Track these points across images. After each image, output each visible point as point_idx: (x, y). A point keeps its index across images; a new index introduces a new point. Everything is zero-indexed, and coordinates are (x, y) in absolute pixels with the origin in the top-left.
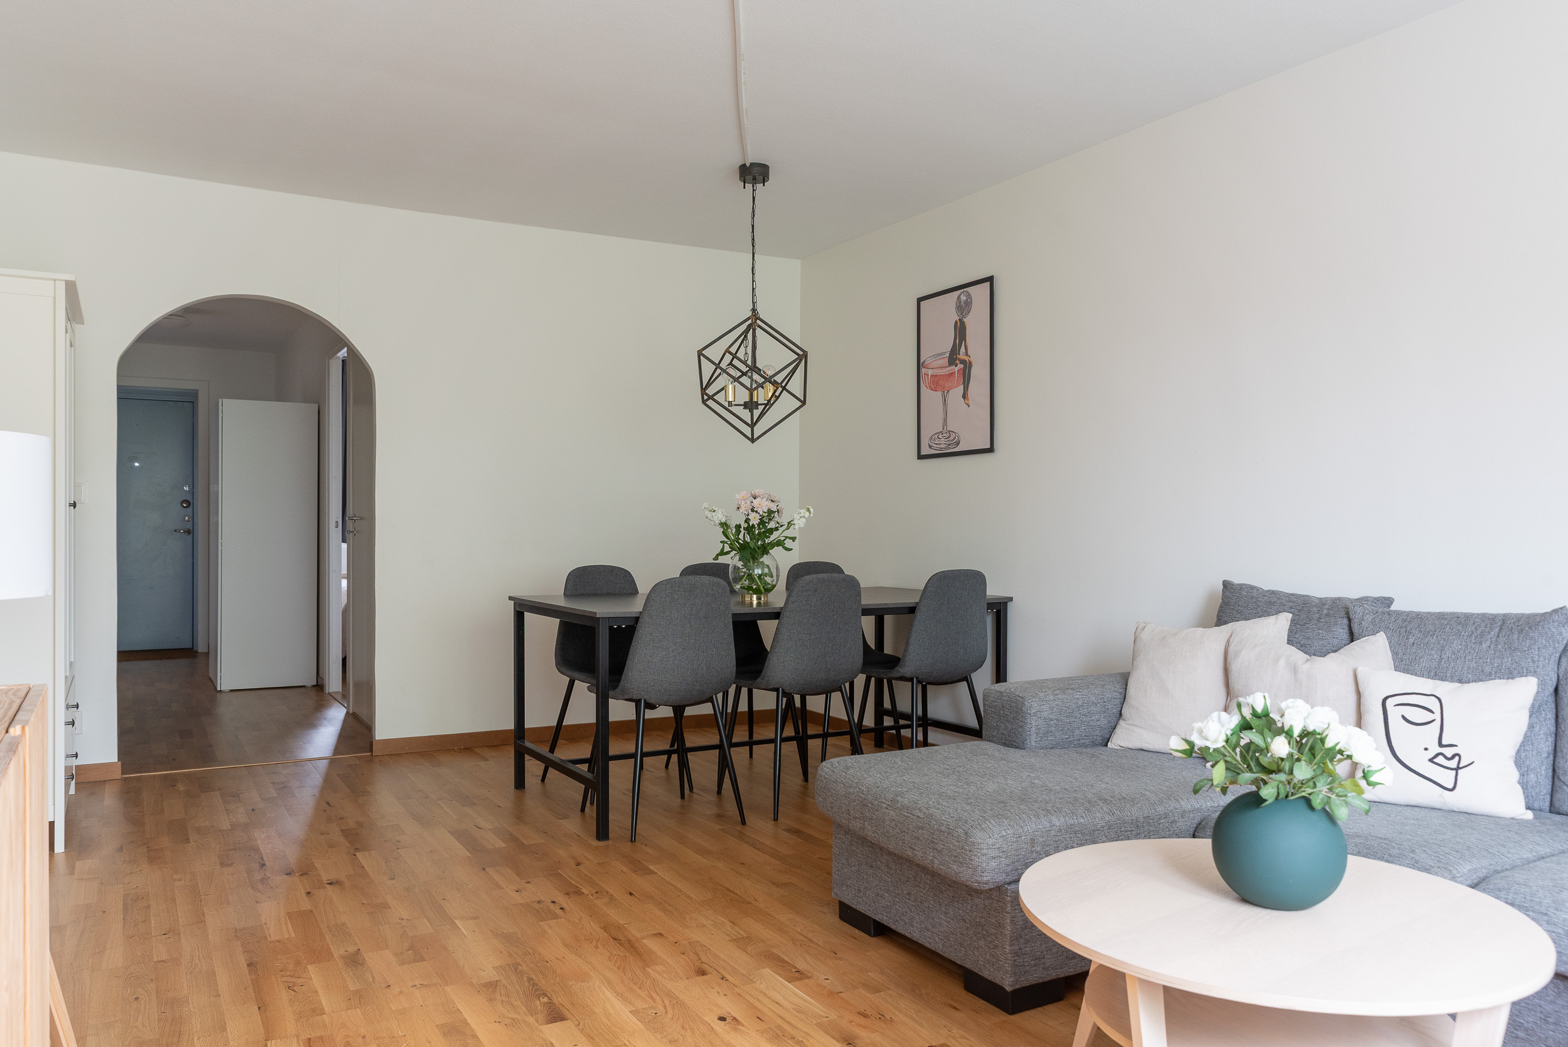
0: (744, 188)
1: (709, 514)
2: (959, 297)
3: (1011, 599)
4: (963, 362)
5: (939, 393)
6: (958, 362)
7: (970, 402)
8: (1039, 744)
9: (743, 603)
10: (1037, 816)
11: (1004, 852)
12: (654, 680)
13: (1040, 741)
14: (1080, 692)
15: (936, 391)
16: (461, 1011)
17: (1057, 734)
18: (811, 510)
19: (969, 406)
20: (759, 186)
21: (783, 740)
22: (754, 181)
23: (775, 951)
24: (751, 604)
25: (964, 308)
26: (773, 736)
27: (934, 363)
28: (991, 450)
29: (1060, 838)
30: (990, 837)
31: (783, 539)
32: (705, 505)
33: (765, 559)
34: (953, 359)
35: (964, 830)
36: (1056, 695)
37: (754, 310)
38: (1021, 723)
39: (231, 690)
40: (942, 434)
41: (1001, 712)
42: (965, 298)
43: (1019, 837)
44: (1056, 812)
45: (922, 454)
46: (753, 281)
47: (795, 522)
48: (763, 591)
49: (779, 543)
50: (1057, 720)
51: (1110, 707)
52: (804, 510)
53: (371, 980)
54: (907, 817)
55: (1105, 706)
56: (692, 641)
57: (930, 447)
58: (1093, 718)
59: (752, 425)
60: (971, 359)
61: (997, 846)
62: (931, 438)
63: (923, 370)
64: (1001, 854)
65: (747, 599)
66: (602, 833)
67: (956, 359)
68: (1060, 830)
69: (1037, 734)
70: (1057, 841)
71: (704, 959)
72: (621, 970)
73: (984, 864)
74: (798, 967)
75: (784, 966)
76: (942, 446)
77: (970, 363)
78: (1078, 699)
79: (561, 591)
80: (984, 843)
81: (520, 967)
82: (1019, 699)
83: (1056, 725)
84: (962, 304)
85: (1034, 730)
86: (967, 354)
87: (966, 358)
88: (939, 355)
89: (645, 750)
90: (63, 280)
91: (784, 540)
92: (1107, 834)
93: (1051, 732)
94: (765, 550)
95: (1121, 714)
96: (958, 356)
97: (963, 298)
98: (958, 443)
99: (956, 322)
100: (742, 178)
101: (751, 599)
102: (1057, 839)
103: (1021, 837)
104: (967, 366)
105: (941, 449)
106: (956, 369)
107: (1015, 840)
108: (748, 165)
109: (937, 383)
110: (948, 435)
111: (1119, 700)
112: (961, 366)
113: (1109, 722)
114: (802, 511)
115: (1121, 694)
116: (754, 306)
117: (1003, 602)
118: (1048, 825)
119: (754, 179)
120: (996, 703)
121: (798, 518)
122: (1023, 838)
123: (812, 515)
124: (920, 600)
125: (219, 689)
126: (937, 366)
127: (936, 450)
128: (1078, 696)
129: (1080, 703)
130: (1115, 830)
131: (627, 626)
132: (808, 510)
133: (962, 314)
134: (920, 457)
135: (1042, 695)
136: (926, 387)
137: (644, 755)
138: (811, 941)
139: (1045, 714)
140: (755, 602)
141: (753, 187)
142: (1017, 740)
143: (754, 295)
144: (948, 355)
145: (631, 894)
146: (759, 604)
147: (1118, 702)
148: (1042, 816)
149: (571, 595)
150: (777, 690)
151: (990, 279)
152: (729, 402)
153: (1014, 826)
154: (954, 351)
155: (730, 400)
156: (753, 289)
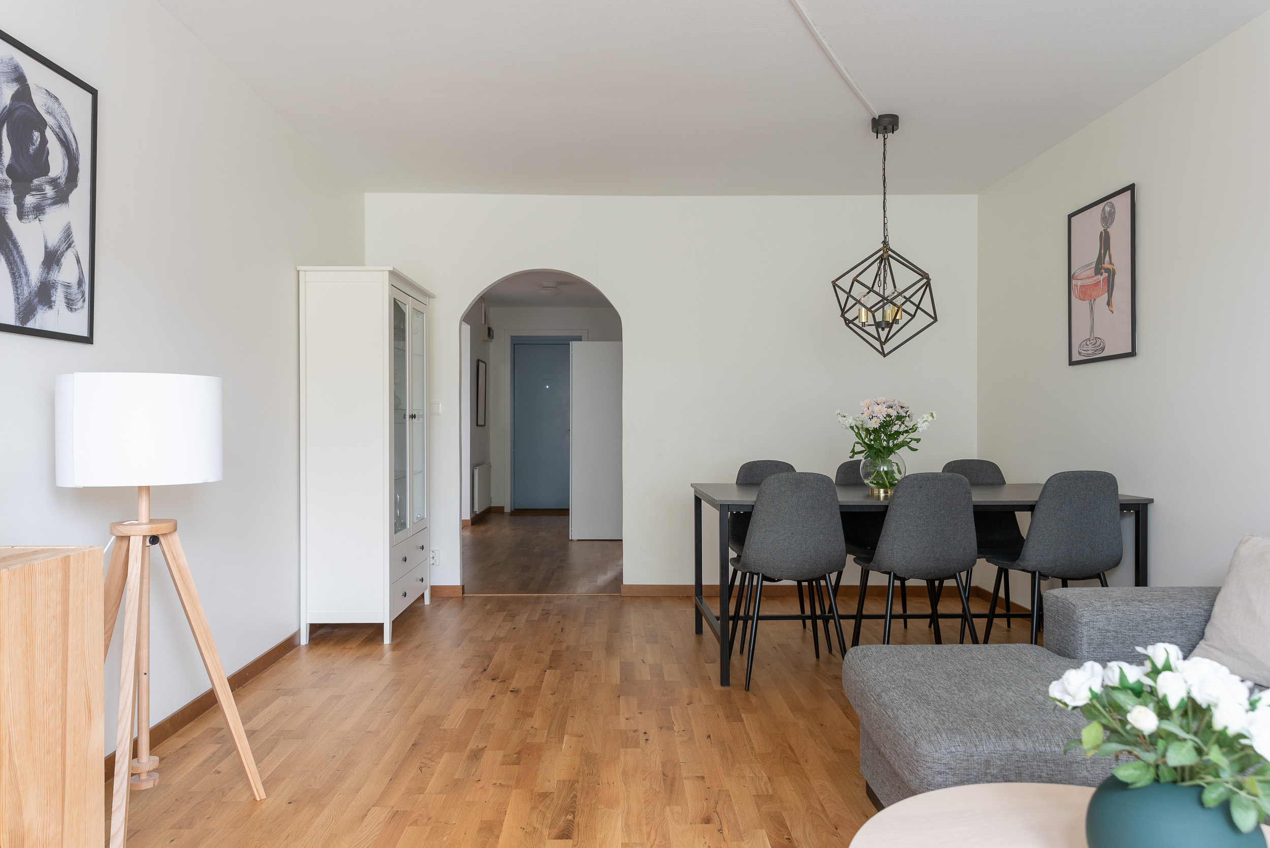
0: (877, 138)
1: (840, 419)
2: (1104, 209)
3: (1152, 501)
4: (1108, 270)
5: (1087, 302)
6: (1103, 271)
7: (1114, 309)
8: (1092, 655)
9: (872, 495)
10: (999, 737)
11: (951, 769)
12: (767, 558)
13: (1094, 651)
14: (1148, 605)
15: (1084, 300)
16: (507, 813)
17: (1116, 647)
18: (934, 415)
19: (1113, 313)
20: (890, 134)
21: (892, 617)
22: (886, 130)
23: (784, 814)
24: (879, 496)
25: (1108, 219)
26: (884, 613)
27: (1083, 273)
28: (1133, 354)
29: (1024, 764)
30: (936, 751)
31: (909, 440)
32: (838, 411)
33: (892, 458)
34: (1098, 268)
35: (915, 739)
36: (1116, 606)
37: (885, 243)
38: (1073, 632)
39: (578, 540)
40: (1090, 341)
41: (1056, 617)
42: (1109, 209)
43: (971, 756)
44: (1025, 735)
45: (1073, 360)
46: (884, 217)
47: (919, 425)
48: (889, 486)
49: (904, 444)
50: (1116, 632)
51: (1190, 623)
52: (928, 415)
53: (473, 773)
54: (883, 714)
55: (1182, 622)
56: (799, 527)
57: (1080, 353)
58: (1165, 634)
59: (882, 344)
60: (1114, 267)
61: (944, 761)
62: (1080, 345)
63: (1074, 282)
64: (947, 770)
65: (876, 492)
66: (725, 680)
67: (1101, 268)
68: (1025, 756)
69: (1090, 644)
70: (1019, 767)
71: (718, 809)
72: (646, 804)
73: (930, 778)
74: (792, 834)
75: (780, 831)
76: (1090, 352)
77: (1114, 271)
78: (1145, 612)
79: (734, 480)
80: (929, 756)
81: (576, 784)
82: (1071, 606)
83: (1115, 637)
84: (1107, 215)
85: (1085, 640)
86: (1111, 263)
87: (1110, 267)
88: (1087, 266)
89: (760, 614)
90: (386, 271)
91: (910, 442)
92: (1089, 769)
93: (1107, 643)
94: (890, 451)
95: (1203, 633)
96: (1103, 265)
97: (1108, 209)
98: (1103, 349)
99: (1101, 233)
100: (875, 129)
101: (879, 493)
102: (1020, 764)
103: (973, 756)
104: (1111, 273)
105: (1089, 355)
106: (1102, 278)
107: (965, 758)
108: (877, 118)
109: (1087, 294)
110: (1095, 341)
111: (1203, 618)
112: (1105, 275)
113: (1189, 640)
114: (925, 416)
115: (1203, 612)
116: (885, 238)
117: (1142, 504)
118: (1010, 748)
119: (885, 128)
120: (1053, 608)
121: (921, 422)
122: (975, 758)
123: (935, 419)
124: (1040, 498)
125: (570, 539)
126: (1085, 274)
127: (1084, 356)
128: (1146, 610)
129: (1148, 616)
130: (1102, 765)
131: (745, 512)
132: (932, 415)
133: (1106, 224)
134: (1071, 363)
135: (1098, 604)
136: (1076, 297)
137: (759, 618)
138: (824, 811)
139: (1100, 625)
140: (882, 495)
141: (884, 137)
142: (1069, 648)
143: (885, 229)
144: (1094, 265)
145: (709, 736)
146: (886, 497)
147: (1202, 619)
148: (1005, 737)
149: (741, 484)
150: (889, 573)
151: (1131, 188)
152: (862, 323)
153: (966, 743)
154: (1100, 260)
155: (863, 321)
156: (884, 224)
